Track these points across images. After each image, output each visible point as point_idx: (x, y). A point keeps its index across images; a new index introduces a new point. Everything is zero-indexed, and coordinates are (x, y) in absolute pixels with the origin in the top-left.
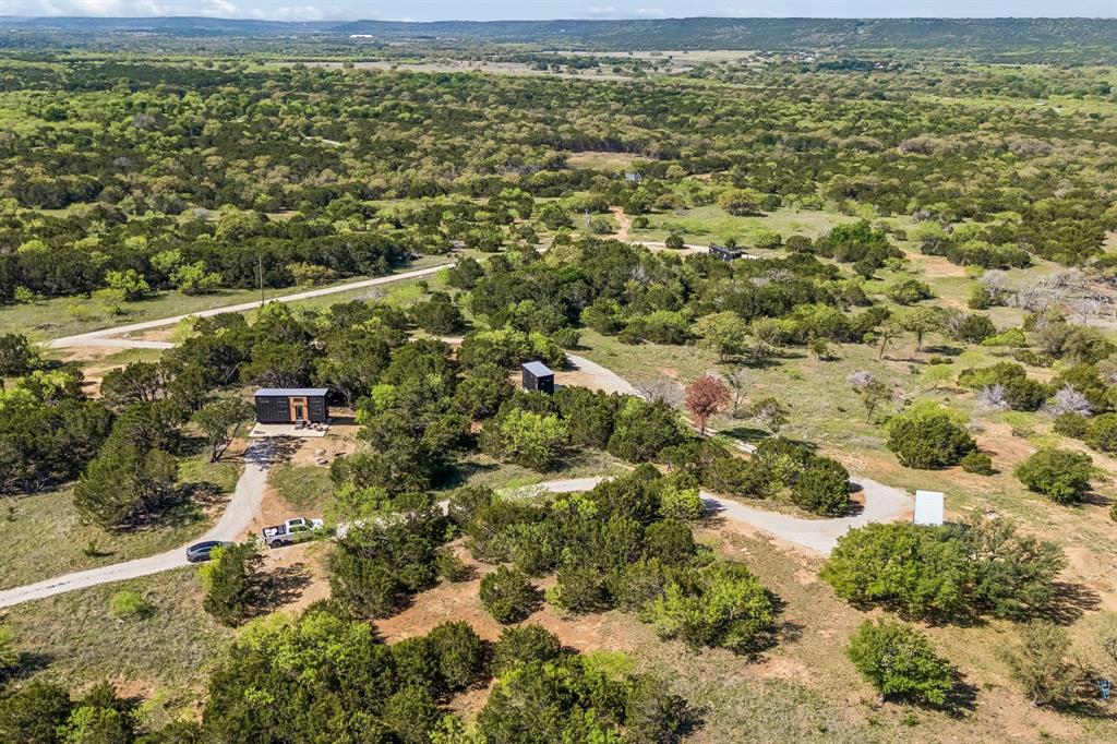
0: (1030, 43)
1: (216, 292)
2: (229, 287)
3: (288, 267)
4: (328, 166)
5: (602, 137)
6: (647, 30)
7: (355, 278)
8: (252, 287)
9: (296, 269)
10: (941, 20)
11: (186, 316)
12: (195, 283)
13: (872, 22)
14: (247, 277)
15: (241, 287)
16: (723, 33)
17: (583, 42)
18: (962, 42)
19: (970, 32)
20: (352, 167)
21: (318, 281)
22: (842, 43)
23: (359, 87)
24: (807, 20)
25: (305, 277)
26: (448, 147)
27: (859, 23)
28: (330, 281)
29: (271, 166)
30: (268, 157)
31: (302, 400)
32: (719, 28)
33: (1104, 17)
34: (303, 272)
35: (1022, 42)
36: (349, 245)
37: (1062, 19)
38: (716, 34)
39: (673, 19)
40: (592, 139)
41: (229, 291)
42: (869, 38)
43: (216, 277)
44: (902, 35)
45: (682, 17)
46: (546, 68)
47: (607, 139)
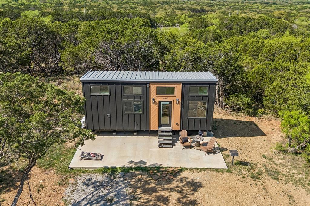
31: (171, 91)
47: (201, 9)
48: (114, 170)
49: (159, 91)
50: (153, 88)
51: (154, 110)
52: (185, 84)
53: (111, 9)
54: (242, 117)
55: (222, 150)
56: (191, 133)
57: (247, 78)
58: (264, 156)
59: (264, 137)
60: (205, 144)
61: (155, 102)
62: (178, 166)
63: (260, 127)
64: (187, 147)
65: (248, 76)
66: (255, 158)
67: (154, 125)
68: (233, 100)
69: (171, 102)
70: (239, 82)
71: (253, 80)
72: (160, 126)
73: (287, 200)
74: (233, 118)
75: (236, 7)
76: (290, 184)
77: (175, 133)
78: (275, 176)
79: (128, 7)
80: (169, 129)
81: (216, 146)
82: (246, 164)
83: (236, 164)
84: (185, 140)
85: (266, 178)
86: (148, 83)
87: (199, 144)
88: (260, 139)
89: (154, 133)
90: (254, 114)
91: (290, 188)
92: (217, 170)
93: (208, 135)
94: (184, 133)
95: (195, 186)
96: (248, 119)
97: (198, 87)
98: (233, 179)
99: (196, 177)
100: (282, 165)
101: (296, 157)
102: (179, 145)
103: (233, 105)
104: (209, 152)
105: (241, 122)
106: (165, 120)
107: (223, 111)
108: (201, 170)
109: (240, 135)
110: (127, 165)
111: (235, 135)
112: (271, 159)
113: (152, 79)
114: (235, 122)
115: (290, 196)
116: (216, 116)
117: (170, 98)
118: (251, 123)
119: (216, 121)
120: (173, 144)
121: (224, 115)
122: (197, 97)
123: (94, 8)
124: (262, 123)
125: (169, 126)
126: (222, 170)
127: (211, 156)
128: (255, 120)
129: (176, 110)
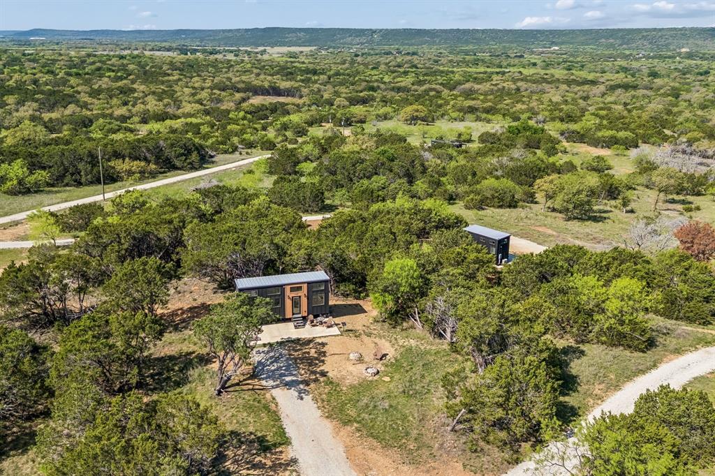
0: (472, 43)
1: (42, 191)
2: (53, 185)
3: (112, 164)
4: (70, 103)
5: (266, 86)
6: (242, 35)
7: (172, 173)
8: (79, 184)
9: (121, 166)
10: (421, 30)
11: (35, 211)
12: (20, 182)
13: (381, 30)
14: (72, 174)
15: (67, 185)
16: (291, 36)
17: (201, 42)
18: (434, 42)
19: (437, 36)
20: (91, 104)
21: (144, 176)
22: (366, 43)
23: (60, 61)
24: (343, 29)
25: (130, 173)
26: (161, 91)
27: (373, 32)
28: (153, 176)
29: (20, 103)
30: (16, 96)
31: (299, 289)
32: (289, 34)
33: (508, 29)
34: (128, 168)
35: (467, 42)
36: (161, 142)
37: (486, 30)
38: (287, 37)
39: (257, 28)
40: (260, 87)
41: (56, 189)
42: (381, 40)
43: (41, 175)
44: (400, 38)
45: (263, 27)
46: (186, 54)
47: (270, 86)
48: (271, 345)
49: (292, 290)
50: (288, 289)
51: (288, 303)
52: (309, 283)
53: (76, 95)
54: (351, 301)
55: (337, 325)
56: (316, 317)
57: (353, 266)
58: (364, 326)
59: (366, 314)
60: (325, 323)
61: (289, 298)
62: (311, 336)
63: (364, 307)
64: (313, 326)
65: (354, 264)
66: (359, 327)
67: (289, 315)
68: (342, 288)
69: (300, 297)
70: (345, 272)
71: (358, 267)
72: (293, 314)
73: (374, 345)
74: (344, 303)
75: (341, 77)
76: (377, 338)
77: (304, 318)
78: (369, 335)
79: (112, 90)
80: (300, 315)
81: (333, 323)
82: (352, 331)
83: (346, 331)
84: (312, 322)
85: (364, 337)
86: (285, 285)
87: (321, 323)
88: (363, 315)
89: (289, 320)
90: (358, 298)
91: (377, 340)
92: (335, 336)
93: (327, 317)
94: (311, 317)
95: (323, 345)
96: (355, 302)
97: (318, 284)
98: (345, 338)
99: (323, 340)
100: (375, 329)
101: (384, 324)
102: (308, 326)
103: (342, 292)
104: (328, 327)
105: (350, 305)
106: (296, 310)
107: (335, 298)
108: (325, 337)
109: (350, 314)
110: (279, 340)
111: (345, 315)
112: (368, 327)
113: (286, 282)
114: (345, 306)
115: (376, 343)
116: (331, 303)
117: (299, 293)
118: (357, 305)
119: (331, 307)
120: (304, 325)
121: (336, 301)
122: (317, 291)
123: (34, 95)
124: (366, 305)
125: (300, 313)
126: (338, 335)
127: (330, 329)
128: (360, 302)
129: (304, 301)
